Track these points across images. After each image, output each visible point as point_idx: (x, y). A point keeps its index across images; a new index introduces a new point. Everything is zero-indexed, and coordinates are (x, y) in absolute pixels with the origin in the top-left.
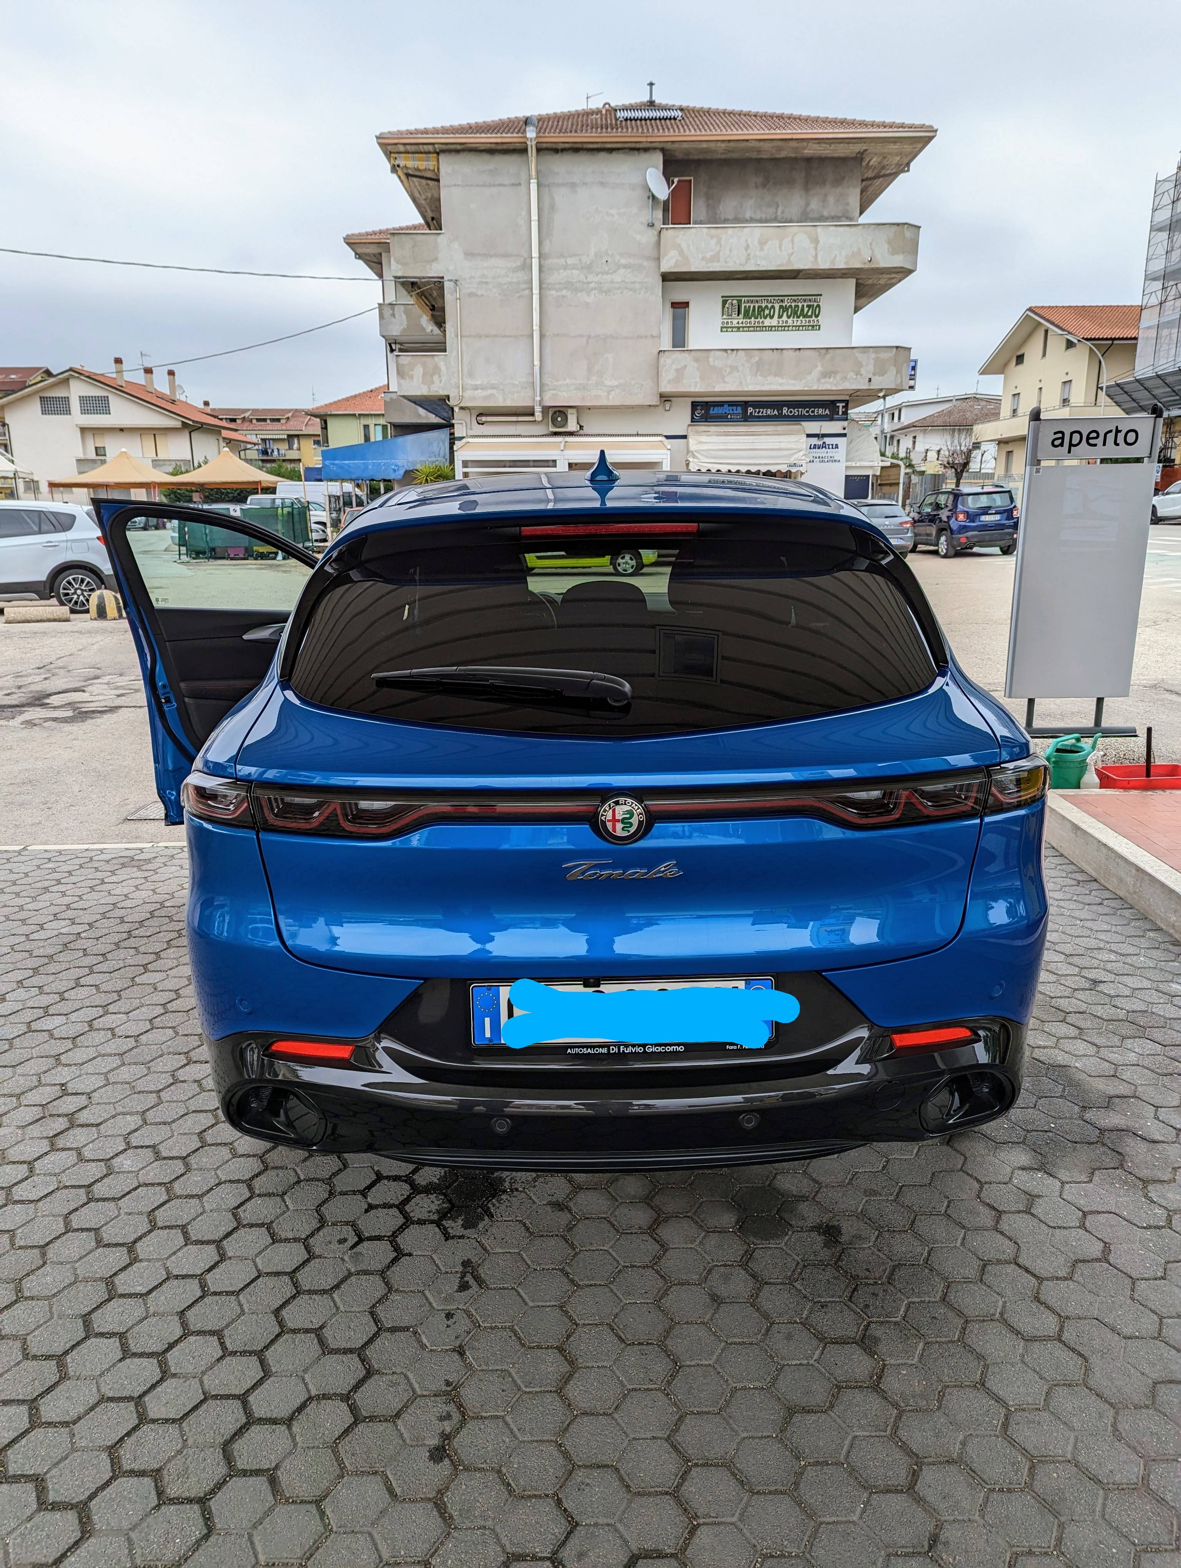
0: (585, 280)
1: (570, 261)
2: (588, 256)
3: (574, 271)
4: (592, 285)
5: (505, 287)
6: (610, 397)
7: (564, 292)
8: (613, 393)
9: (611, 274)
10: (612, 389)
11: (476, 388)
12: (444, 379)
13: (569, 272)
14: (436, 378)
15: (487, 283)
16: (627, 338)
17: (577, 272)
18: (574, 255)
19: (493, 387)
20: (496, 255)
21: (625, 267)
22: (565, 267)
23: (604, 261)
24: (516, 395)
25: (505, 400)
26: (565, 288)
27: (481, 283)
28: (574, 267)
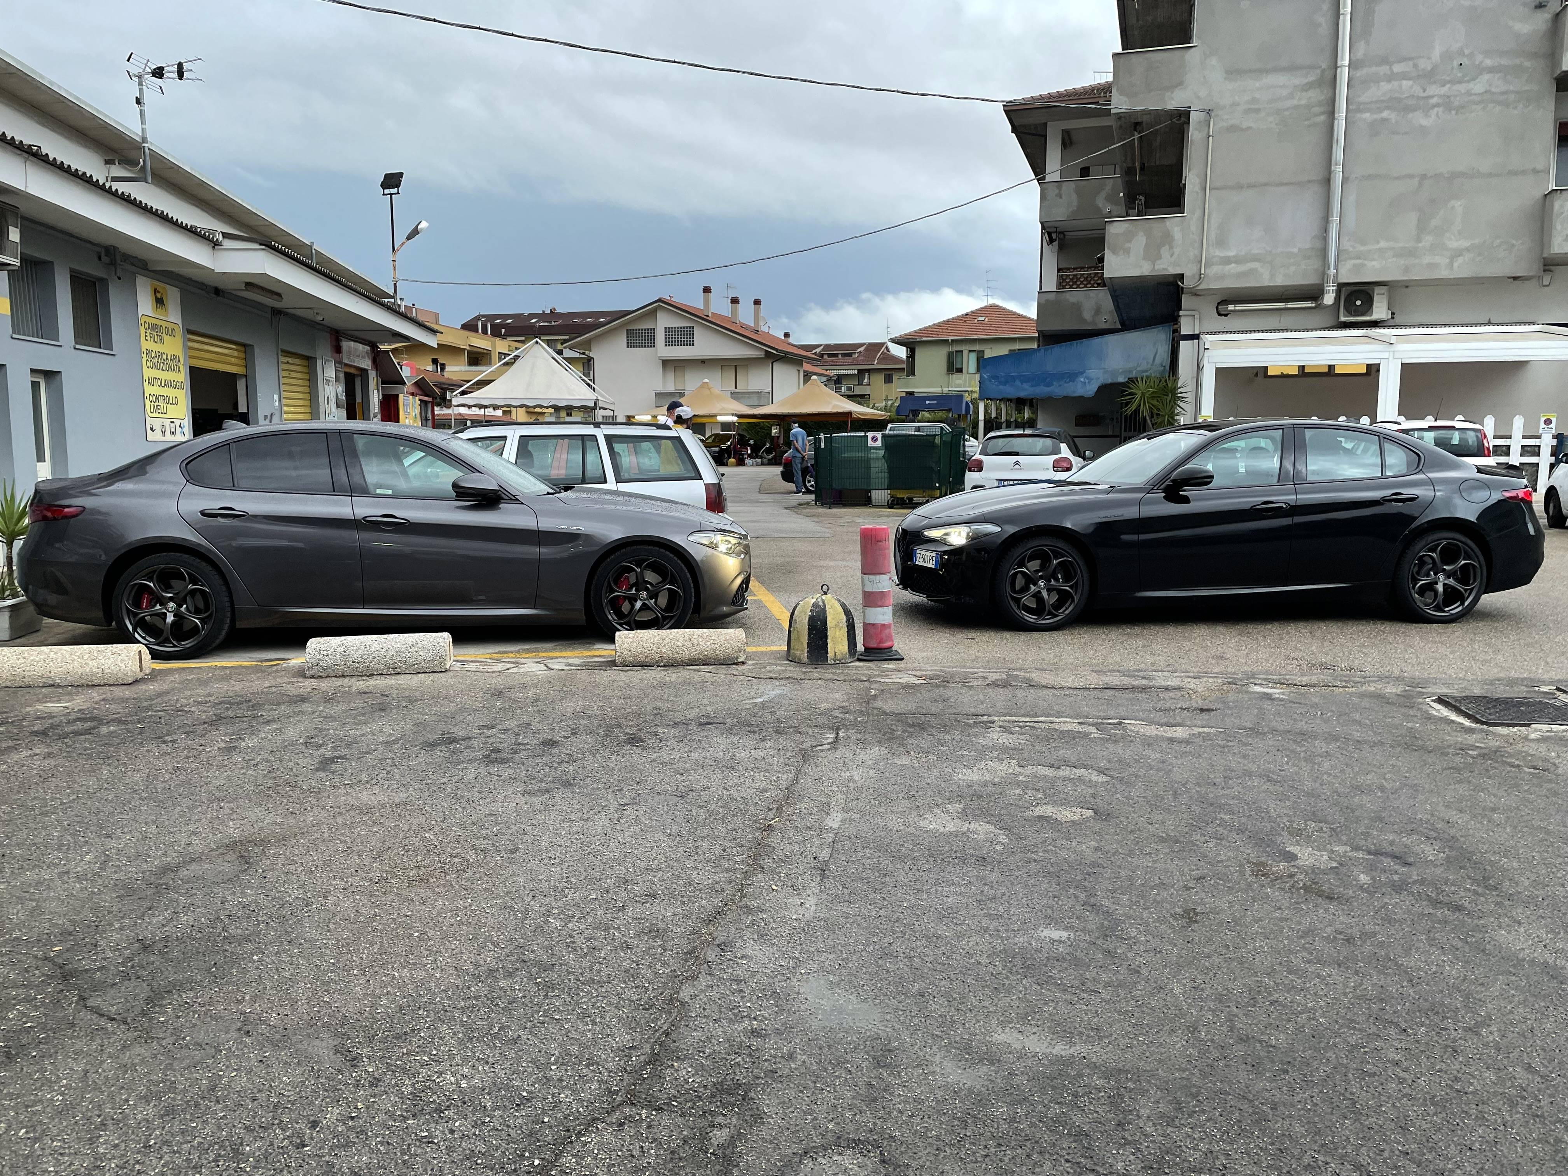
0: (1422, 94)
1: (1397, 68)
2: (1429, 58)
3: (1404, 82)
4: (1434, 101)
5: (1287, 113)
6: (1456, 265)
7: (1385, 114)
8: (1460, 260)
9: (1468, 82)
10: (1458, 253)
11: (1227, 261)
12: (1177, 251)
13: (1395, 84)
14: (1165, 252)
15: (1258, 111)
16: (1491, 175)
17: (1410, 83)
18: (1404, 60)
19: (1256, 259)
20: (1277, 70)
21: (1491, 70)
22: (1390, 78)
23: (1456, 63)
24: (1293, 268)
25: (1272, 276)
26: (1388, 108)
27: (1248, 111)
28: (1404, 76)
